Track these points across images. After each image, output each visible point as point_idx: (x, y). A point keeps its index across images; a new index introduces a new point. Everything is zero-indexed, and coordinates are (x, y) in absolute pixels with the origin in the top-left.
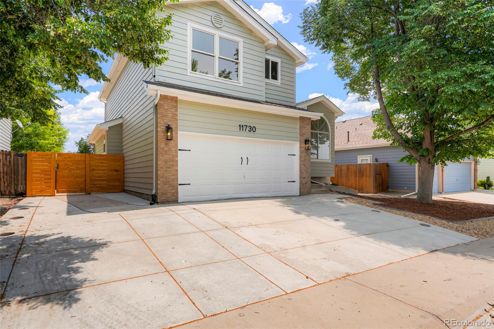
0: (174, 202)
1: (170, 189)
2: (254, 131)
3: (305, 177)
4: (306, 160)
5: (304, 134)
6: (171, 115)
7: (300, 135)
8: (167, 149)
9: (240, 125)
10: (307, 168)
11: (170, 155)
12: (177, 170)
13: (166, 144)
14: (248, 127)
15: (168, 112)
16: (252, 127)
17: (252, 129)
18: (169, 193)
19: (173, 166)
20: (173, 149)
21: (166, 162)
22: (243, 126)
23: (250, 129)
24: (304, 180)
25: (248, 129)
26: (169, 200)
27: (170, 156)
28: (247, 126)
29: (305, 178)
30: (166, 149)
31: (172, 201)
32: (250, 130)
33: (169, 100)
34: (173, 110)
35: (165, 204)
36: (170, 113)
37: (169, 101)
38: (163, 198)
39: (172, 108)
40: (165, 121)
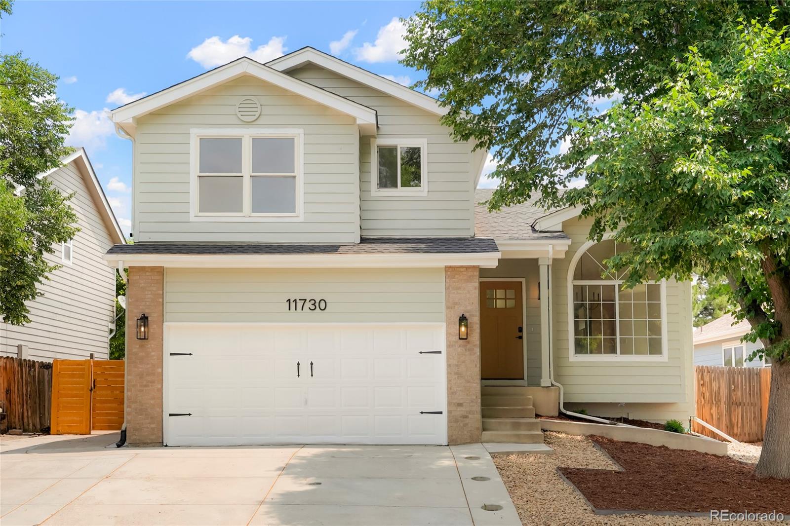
0: (154, 444)
1: (148, 421)
2: (323, 307)
3: (461, 402)
4: (464, 362)
5: (456, 304)
6: (149, 296)
7: (448, 308)
8: (144, 354)
9: (289, 300)
10: (468, 382)
11: (148, 364)
12: (161, 390)
13: (142, 346)
14: (308, 301)
15: (146, 293)
16: (317, 301)
17: (317, 305)
18: (145, 429)
19: (153, 382)
20: (153, 353)
21: (141, 376)
22: (295, 300)
23: (314, 304)
24: (459, 409)
25: (308, 305)
26: (145, 441)
27: (148, 366)
28: (305, 300)
29: (460, 405)
30: (141, 354)
31: (151, 443)
32: (313, 307)
33: (147, 272)
34: (154, 289)
35: (138, 446)
36: (150, 293)
37: (148, 274)
38: (135, 437)
39: (152, 285)
40: (141, 307)
